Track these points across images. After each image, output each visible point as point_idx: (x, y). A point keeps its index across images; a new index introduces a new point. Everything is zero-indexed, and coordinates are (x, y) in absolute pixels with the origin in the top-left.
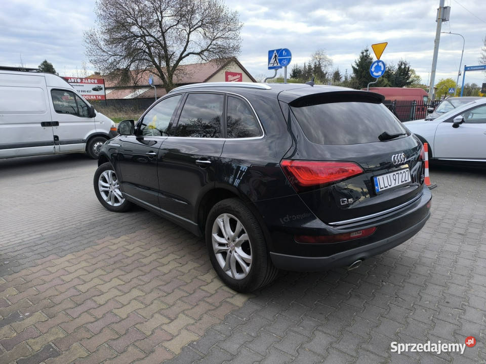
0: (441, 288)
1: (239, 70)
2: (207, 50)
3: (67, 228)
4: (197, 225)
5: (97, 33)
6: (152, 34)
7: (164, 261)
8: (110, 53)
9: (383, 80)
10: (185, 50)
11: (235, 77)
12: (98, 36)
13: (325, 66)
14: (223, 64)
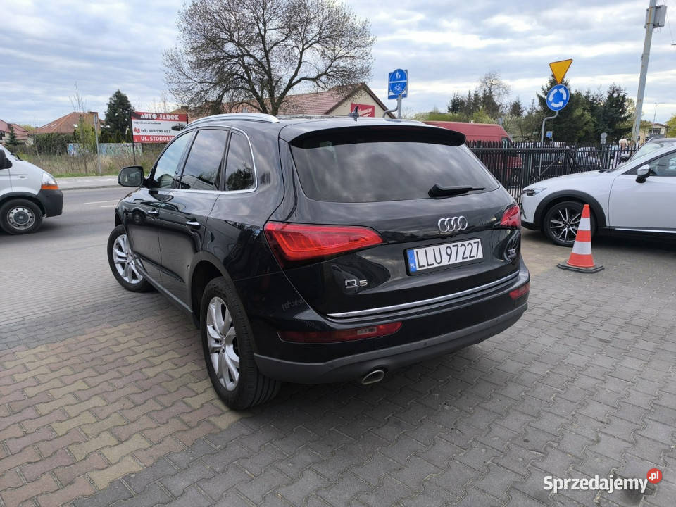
0: (529, 419)
1: (370, 102)
2: (325, 73)
3: (60, 311)
4: (192, 311)
5: (179, 53)
6: (251, 53)
7: (157, 360)
8: (195, 79)
9: (583, 115)
10: (296, 74)
11: (365, 112)
12: (180, 56)
13: (499, 94)
14: (347, 93)
